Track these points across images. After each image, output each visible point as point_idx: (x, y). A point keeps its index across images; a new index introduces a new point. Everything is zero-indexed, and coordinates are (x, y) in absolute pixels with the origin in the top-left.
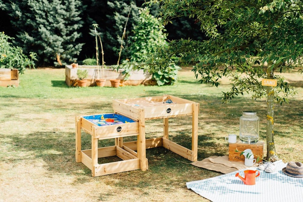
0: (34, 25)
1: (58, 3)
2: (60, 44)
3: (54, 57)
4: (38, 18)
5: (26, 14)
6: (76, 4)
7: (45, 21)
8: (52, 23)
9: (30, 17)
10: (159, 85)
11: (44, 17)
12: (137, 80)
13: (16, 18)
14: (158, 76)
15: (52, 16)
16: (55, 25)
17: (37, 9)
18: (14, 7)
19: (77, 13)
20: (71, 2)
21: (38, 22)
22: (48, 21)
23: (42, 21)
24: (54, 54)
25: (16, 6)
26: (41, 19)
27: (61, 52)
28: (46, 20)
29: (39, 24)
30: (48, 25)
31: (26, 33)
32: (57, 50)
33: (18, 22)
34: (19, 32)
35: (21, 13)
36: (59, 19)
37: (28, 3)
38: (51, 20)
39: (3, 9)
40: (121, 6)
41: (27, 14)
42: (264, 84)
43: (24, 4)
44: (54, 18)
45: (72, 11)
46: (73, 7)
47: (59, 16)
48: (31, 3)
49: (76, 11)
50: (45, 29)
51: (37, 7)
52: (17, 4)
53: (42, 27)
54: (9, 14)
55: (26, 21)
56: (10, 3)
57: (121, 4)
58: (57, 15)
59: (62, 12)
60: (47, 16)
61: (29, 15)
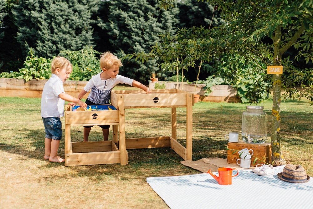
0: (130, 43)
1: (154, 21)
2: (154, 62)
3: (150, 75)
4: (134, 35)
5: (123, 32)
6: (173, 22)
7: (141, 39)
8: (148, 41)
9: (127, 35)
10: (243, 102)
11: (140, 34)
12: (220, 97)
13: (114, 36)
14: (242, 92)
15: (147, 34)
16: (150, 42)
17: (134, 28)
18: (112, 25)
19: (173, 31)
20: (168, 19)
21: (134, 40)
22: (143, 39)
23: (138, 38)
24: (150, 72)
25: (114, 25)
26: (137, 37)
27: (155, 70)
28: (142, 37)
29: (134, 42)
30: (143, 43)
31: (122, 51)
32: (152, 68)
33: (116, 41)
34: (116, 51)
35: (119, 32)
36: (154, 36)
37: (125, 21)
38: (146, 38)
39: (103, 28)
40: (219, 22)
41: (125, 32)
42: (270, 72)
43: (122, 23)
44: (150, 36)
45: (168, 28)
46: (169, 24)
47: (155, 34)
48: (128, 21)
49: (173, 29)
50: (141, 47)
51: (133, 25)
52: (115, 23)
53: (137, 44)
54: (108, 33)
55: (122, 40)
56: (109, 22)
57: (219, 20)
58: (152, 33)
59: (158, 30)
60: (143, 34)
61: (126, 33)
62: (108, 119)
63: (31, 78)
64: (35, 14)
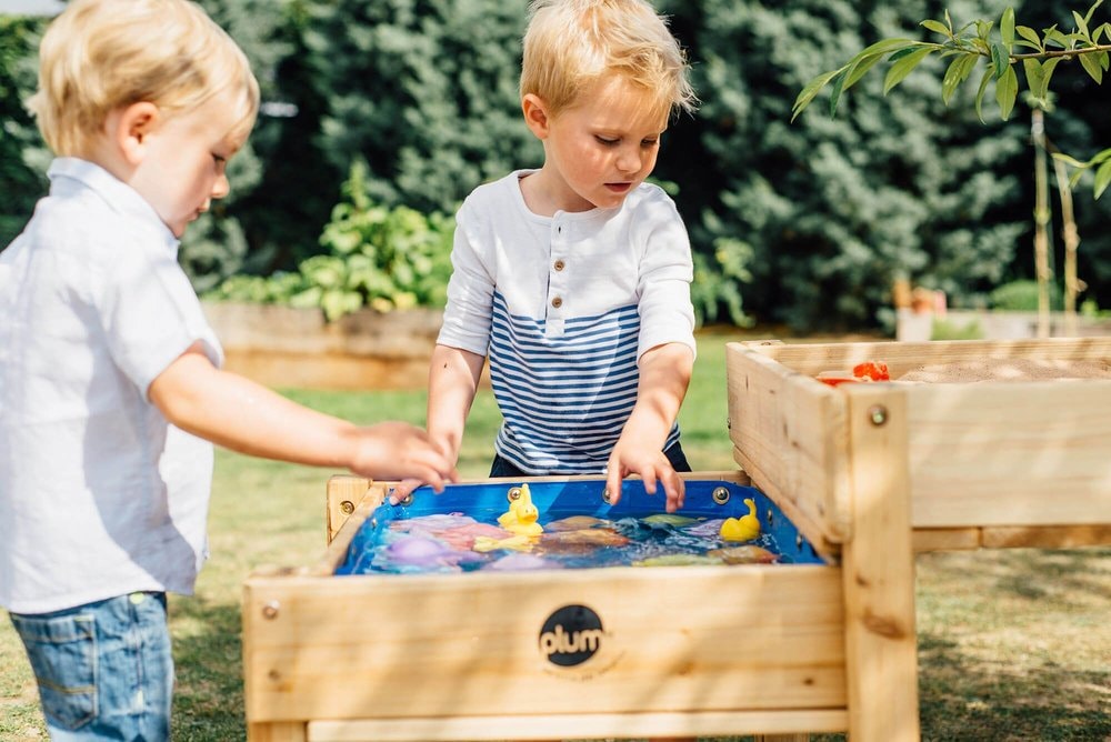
0: (796, 149)
2: (910, 232)
3: (884, 289)
4: (815, 114)
5: (764, 102)
7: (843, 127)
8: (876, 135)
9: (782, 112)
11: (842, 108)
13: (724, 123)
15: (874, 107)
16: (885, 143)
18: (717, 75)
21: (812, 133)
22: (856, 127)
23: (829, 126)
24: (883, 276)
25: (725, 70)
26: (828, 119)
27: (911, 266)
28: (848, 121)
29: (814, 144)
30: (855, 146)
31: (759, 180)
32: (896, 258)
33: (735, 140)
34: (734, 183)
35: (746, 100)
36: (907, 115)
38: (869, 119)
41: (771, 101)
43: (759, 61)
44: (887, 113)
47: (908, 102)
48: (785, 52)
50: (844, 161)
53: (828, 152)
55: (761, 135)
56: (706, 61)
58: (896, 100)
59: (924, 87)
60: (853, 104)
61: (776, 105)
62: (719, 668)
63: (354, 301)
64: (392, 38)
